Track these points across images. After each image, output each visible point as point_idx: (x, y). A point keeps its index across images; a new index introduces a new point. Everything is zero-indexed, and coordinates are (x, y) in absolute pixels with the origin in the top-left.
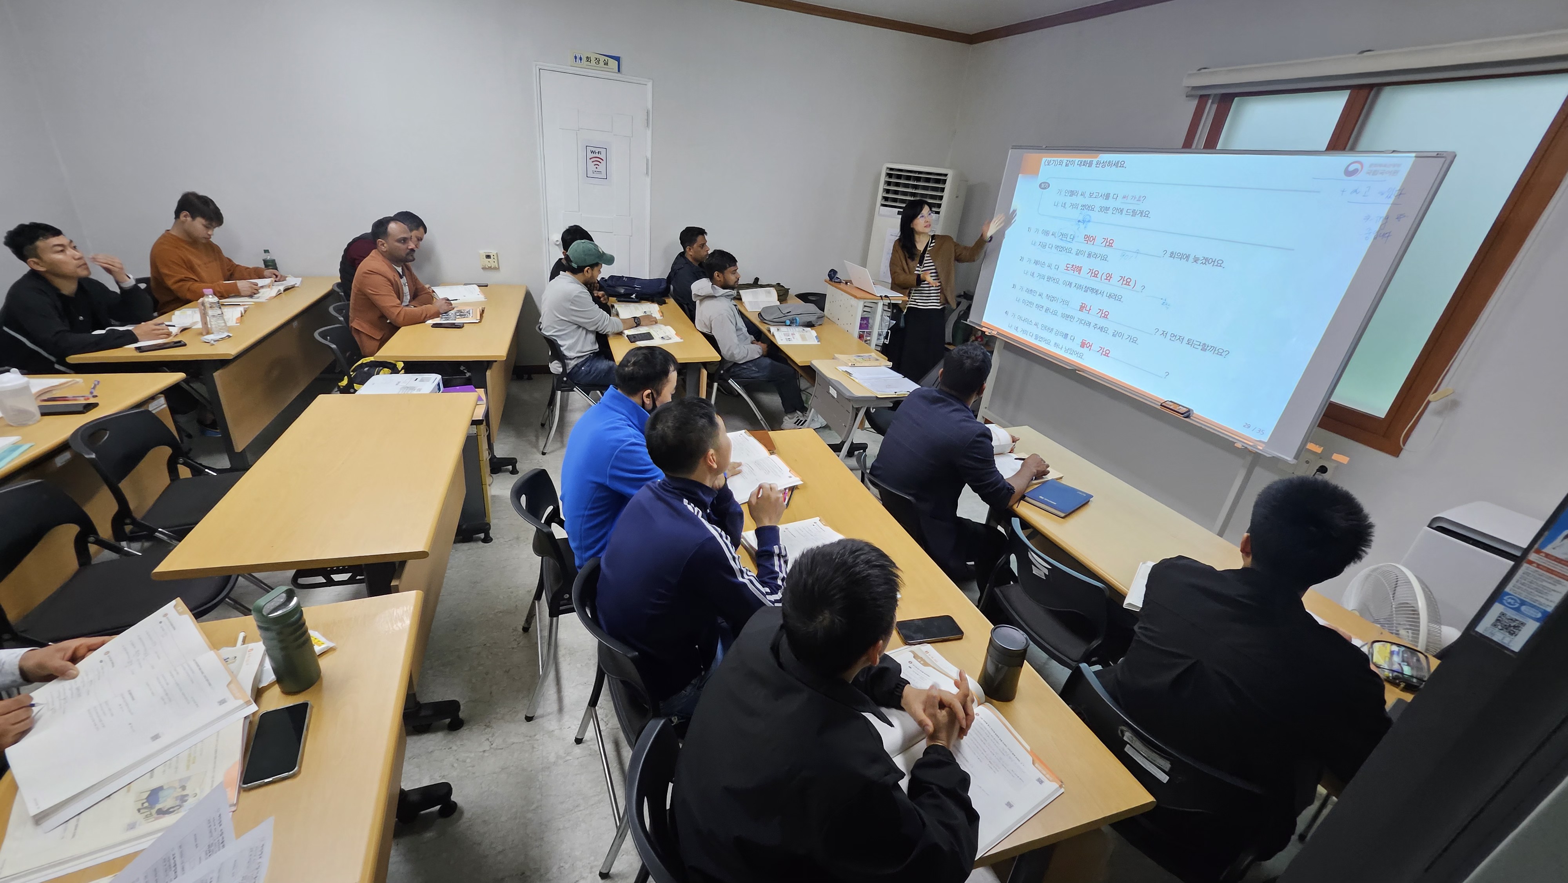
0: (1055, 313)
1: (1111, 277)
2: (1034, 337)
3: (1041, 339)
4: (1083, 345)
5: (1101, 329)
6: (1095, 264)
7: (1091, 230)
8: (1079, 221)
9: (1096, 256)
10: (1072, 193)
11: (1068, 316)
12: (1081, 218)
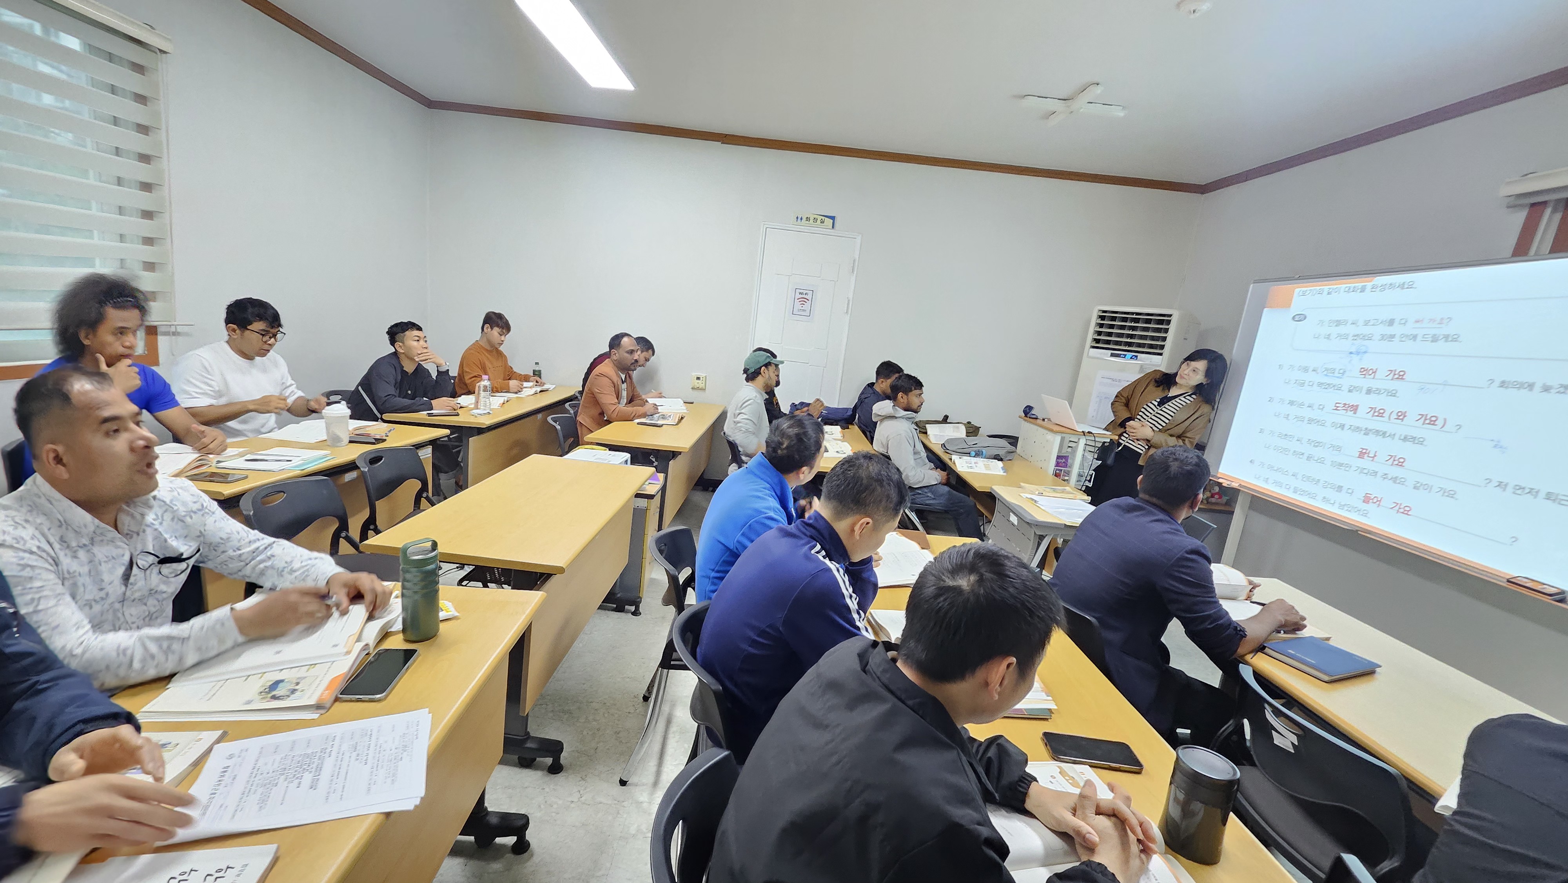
0: (1321, 461)
1: (1405, 416)
2: (1292, 490)
3: (1304, 492)
4: (1367, 499)
5: (1395, 480)
6: (1377, 401)
7: (1368, 362)
8: (1351, 353)
9: (1378, 392)
10: (1338, 323)
11: (1341, 465)
12: (1353, 350)
